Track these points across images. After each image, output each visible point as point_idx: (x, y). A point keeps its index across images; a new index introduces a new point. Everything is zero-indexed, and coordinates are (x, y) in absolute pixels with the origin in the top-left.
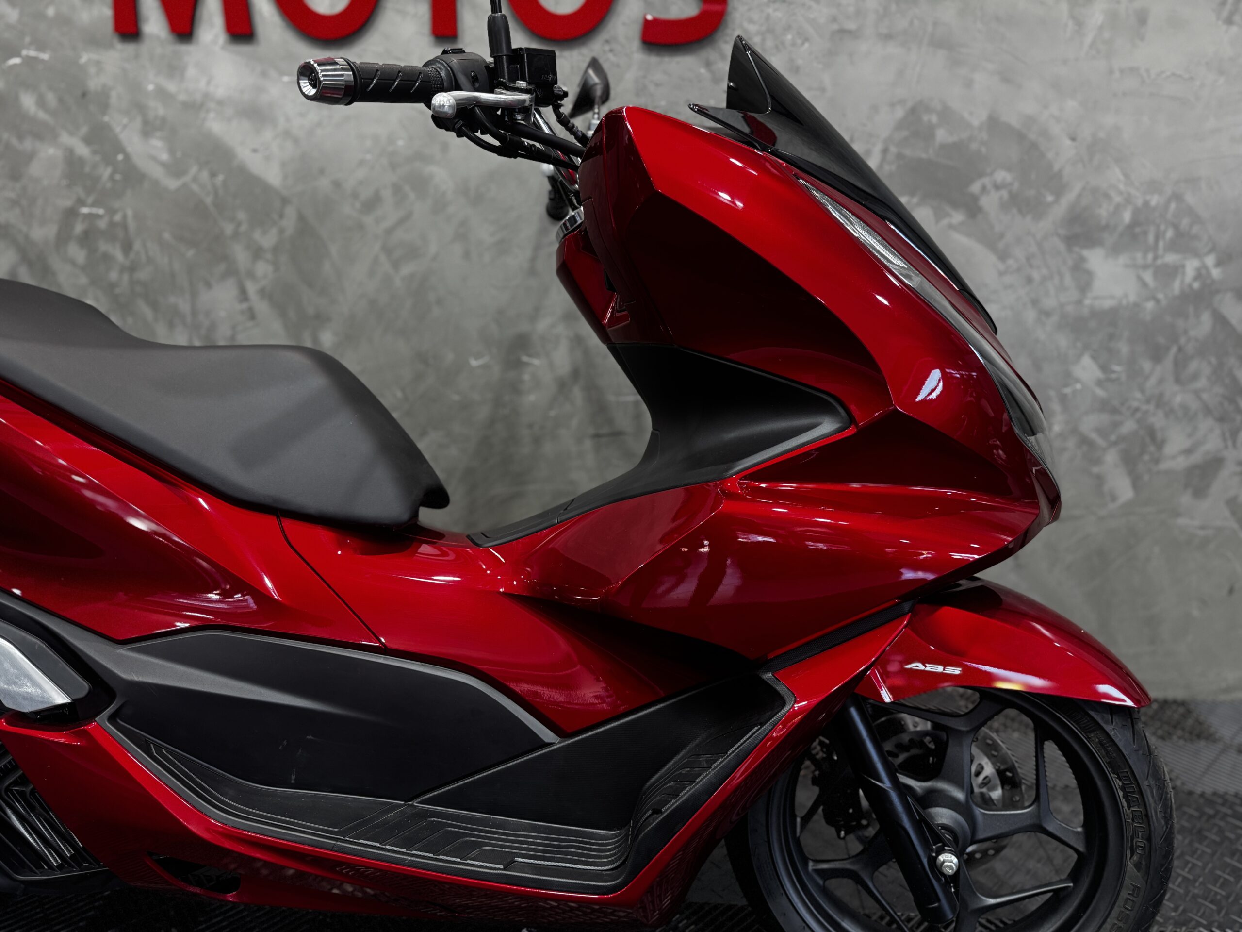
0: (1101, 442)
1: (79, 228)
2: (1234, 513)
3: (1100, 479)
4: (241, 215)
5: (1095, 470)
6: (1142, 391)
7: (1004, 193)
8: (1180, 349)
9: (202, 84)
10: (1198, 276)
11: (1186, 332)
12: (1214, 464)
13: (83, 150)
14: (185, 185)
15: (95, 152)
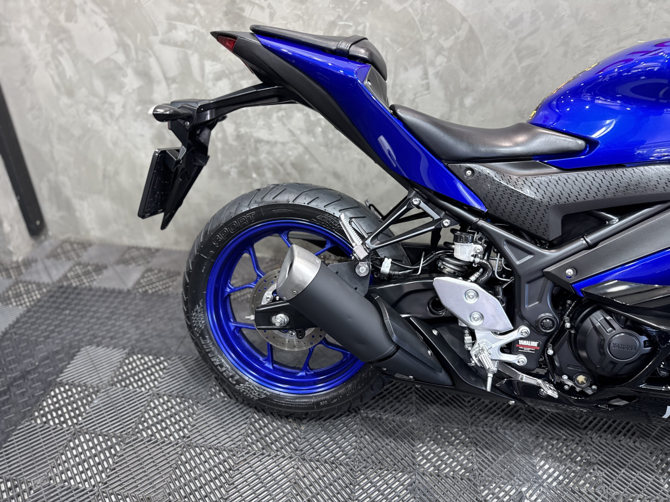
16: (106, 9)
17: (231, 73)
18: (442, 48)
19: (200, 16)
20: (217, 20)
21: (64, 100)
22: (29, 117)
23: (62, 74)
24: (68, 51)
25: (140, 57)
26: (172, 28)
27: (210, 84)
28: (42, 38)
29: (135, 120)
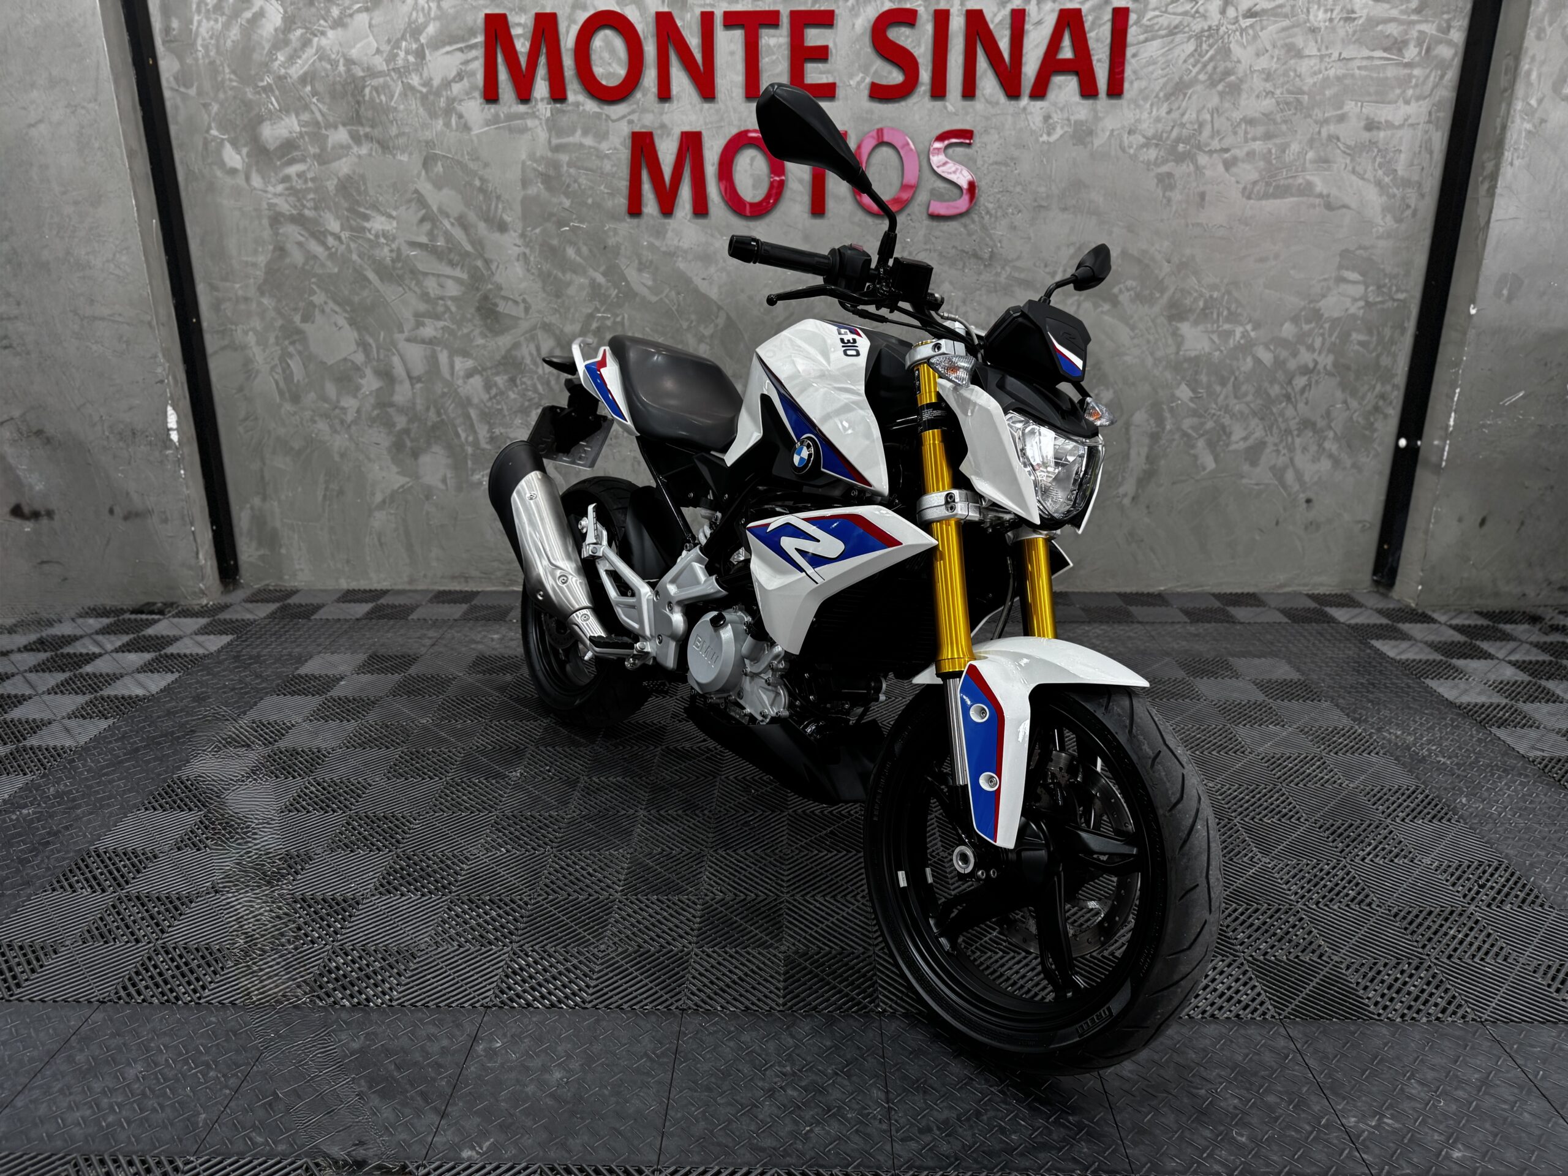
0: (1194, 434)
1: (594, 325)
2: (1274, 475)
3: (1195, 457)
4: (693, 317)
5: (1192, 452)
6: (1217, 404)
7: (1132, 293)
8: (1236, 378)
9: (676, 242)
10: (1244, 335)
11: (1238, 368)
12: (1261, 445)
13: (601, 279)
14: (661, 299)
15: (608, 281)
16: (348, 308)
17: (485, 369)
18: (703, 336)
19: (451, 312)
20: (469, 316)
21: (288, 407)
22: (241, 429)
23: (288, 376)
24: (300, 353)
25: (382, 357)
26: (419, 324)
27: (460, 382)
28: (272, 340)
29: (370, 427)
